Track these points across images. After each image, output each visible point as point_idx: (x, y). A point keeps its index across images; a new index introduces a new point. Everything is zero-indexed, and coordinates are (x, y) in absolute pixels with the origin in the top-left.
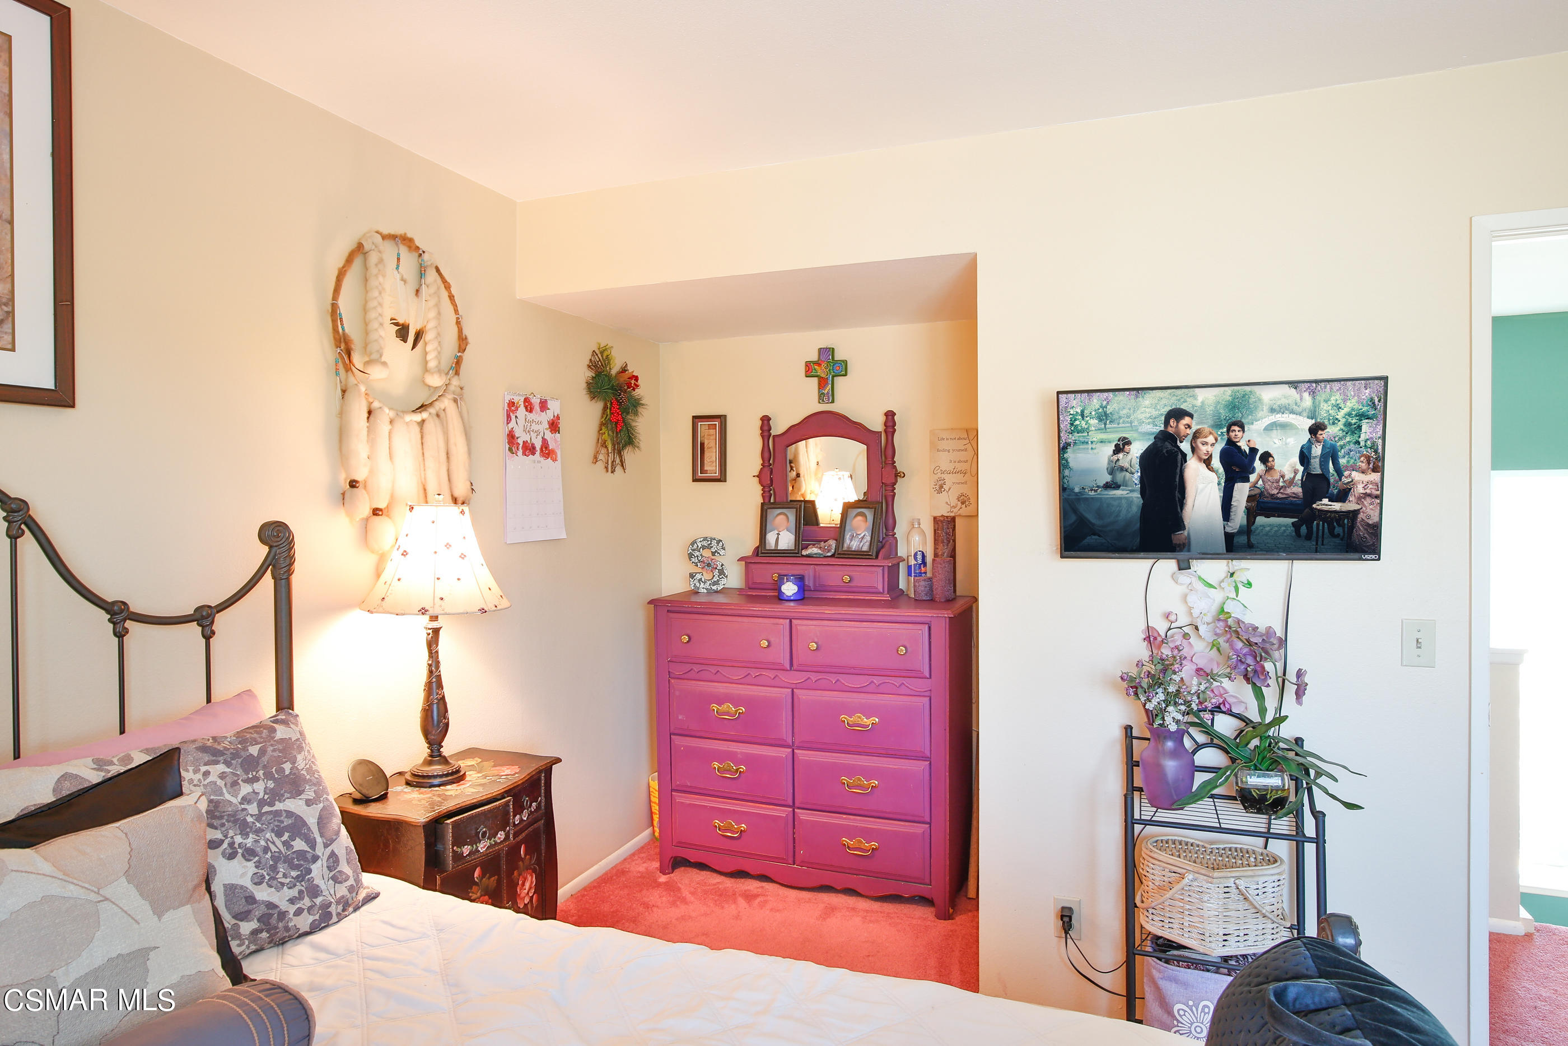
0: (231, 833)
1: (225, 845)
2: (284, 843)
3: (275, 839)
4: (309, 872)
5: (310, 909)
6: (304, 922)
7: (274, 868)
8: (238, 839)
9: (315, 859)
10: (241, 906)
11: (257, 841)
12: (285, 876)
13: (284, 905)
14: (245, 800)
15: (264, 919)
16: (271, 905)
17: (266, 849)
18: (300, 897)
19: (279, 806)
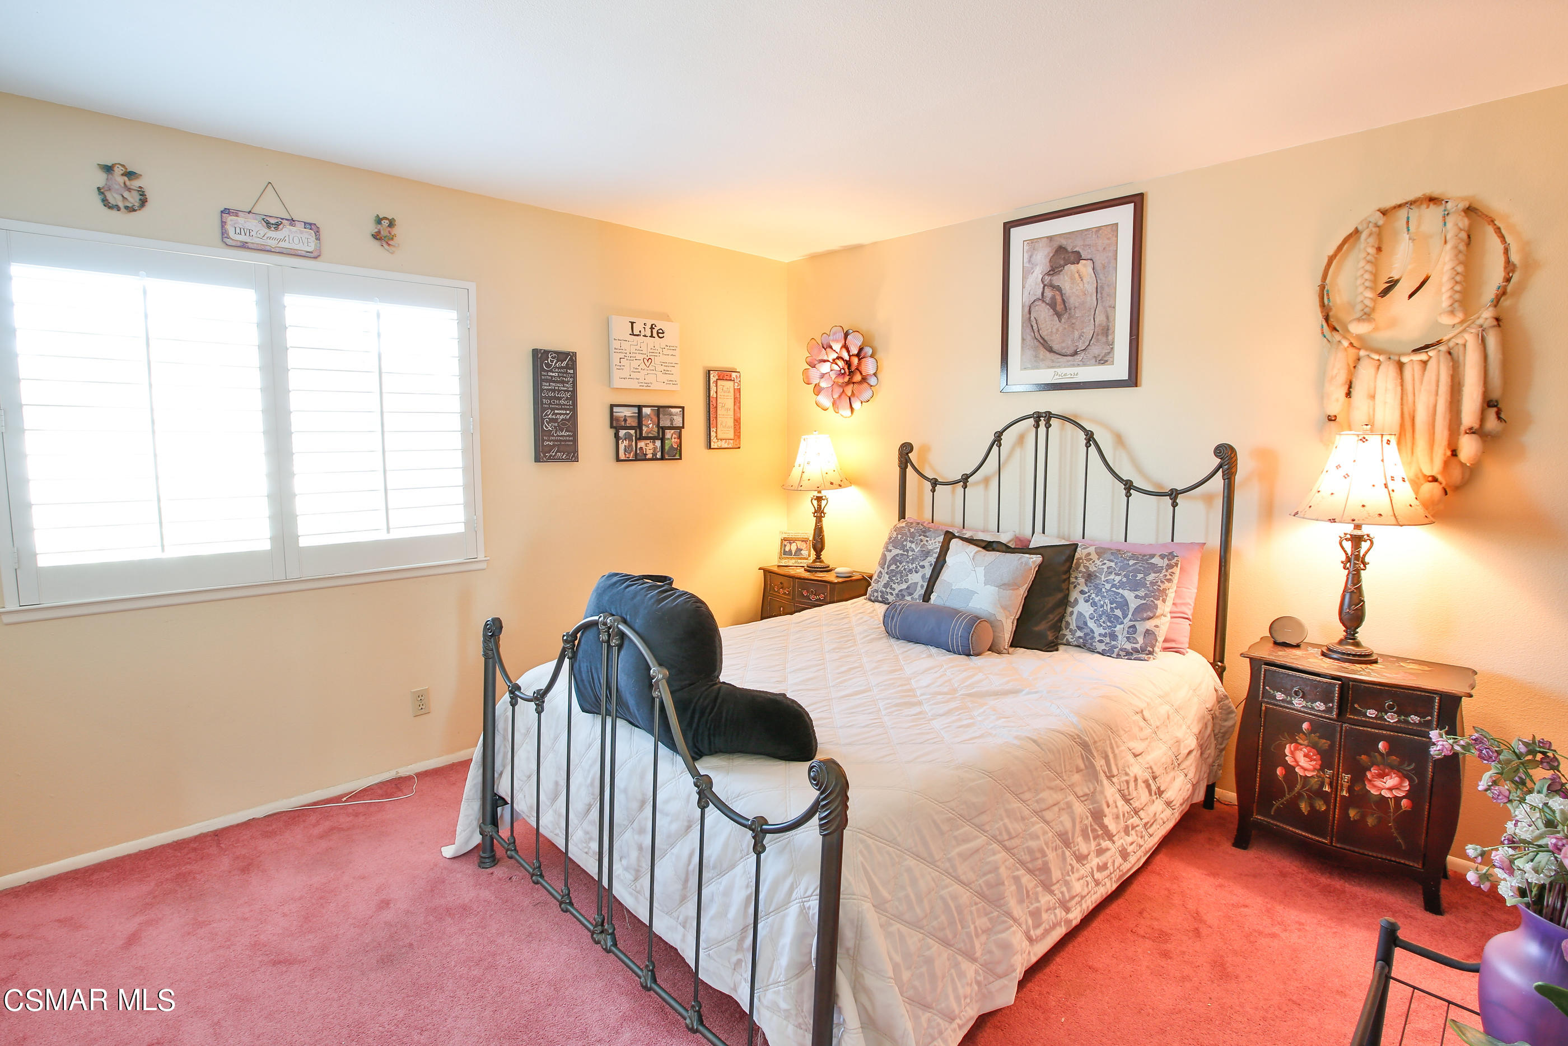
0: (1092, 592)
1: (1087, 595)
2: (1111, 608)
3: (1109, 604)
4: (1115, 627)
5: (1107, 643)
6: (1101, 647)
7: (1100, 616)
8: (1093, 596)
9: (1122, 623)
10: (1081, 624)
11: (1100, 600)
12: (1104, 622)
13: (1096, 635)
14: (1107, 581)
15: (1086, 635)
16: (1092, 631)
17: (1102, 606)
18: (1105, 635)
19: (1120, 591)
